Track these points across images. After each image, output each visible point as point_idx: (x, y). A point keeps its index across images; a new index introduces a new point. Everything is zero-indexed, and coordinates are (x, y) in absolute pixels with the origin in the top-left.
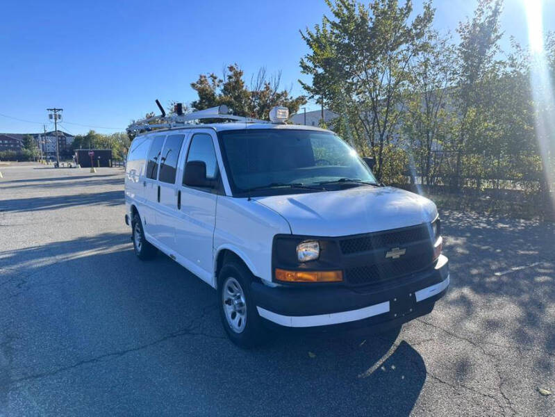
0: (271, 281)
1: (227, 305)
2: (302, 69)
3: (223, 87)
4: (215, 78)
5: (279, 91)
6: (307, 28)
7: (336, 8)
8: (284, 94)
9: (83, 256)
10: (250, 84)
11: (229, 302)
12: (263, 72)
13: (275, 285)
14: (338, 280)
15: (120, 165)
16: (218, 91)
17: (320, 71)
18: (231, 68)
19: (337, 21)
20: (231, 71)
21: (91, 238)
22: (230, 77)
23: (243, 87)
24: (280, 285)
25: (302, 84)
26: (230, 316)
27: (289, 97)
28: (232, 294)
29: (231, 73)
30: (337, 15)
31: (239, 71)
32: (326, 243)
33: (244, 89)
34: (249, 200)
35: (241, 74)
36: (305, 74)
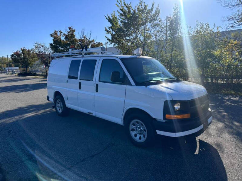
0: (163, 119)
1: (132, 132)
2: (106, 32)
3: (65, 37)
4: (62, 33)
5: (90, 40)
6: (107, 15)
7: (121, 8)
8: (93, 41)
9: (29, 116)
10: (78, 36)
11: (133, 130)
12: (83, 31)
13: (164, 121)
14: (189, 117)
15: (4, 73)
16: (63, 38)
17: (114, 33)
18: (70, 28)
19: (121, 12)
20: (69, 29)
21: (25, 108)
22: (69, 32)
23: (75, 37)
24: (166, 121)
25: (107, 38)
26: (134, 136)
27: (95, 42)
28: (135, 126)
29: (69, 30)
30: (121, 10)
31: (73, 30)
32: (182, 103)
33: (75, 38)
34: (146, 87)
35: (74, 31)
36: (108, 34)
